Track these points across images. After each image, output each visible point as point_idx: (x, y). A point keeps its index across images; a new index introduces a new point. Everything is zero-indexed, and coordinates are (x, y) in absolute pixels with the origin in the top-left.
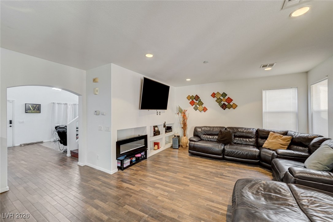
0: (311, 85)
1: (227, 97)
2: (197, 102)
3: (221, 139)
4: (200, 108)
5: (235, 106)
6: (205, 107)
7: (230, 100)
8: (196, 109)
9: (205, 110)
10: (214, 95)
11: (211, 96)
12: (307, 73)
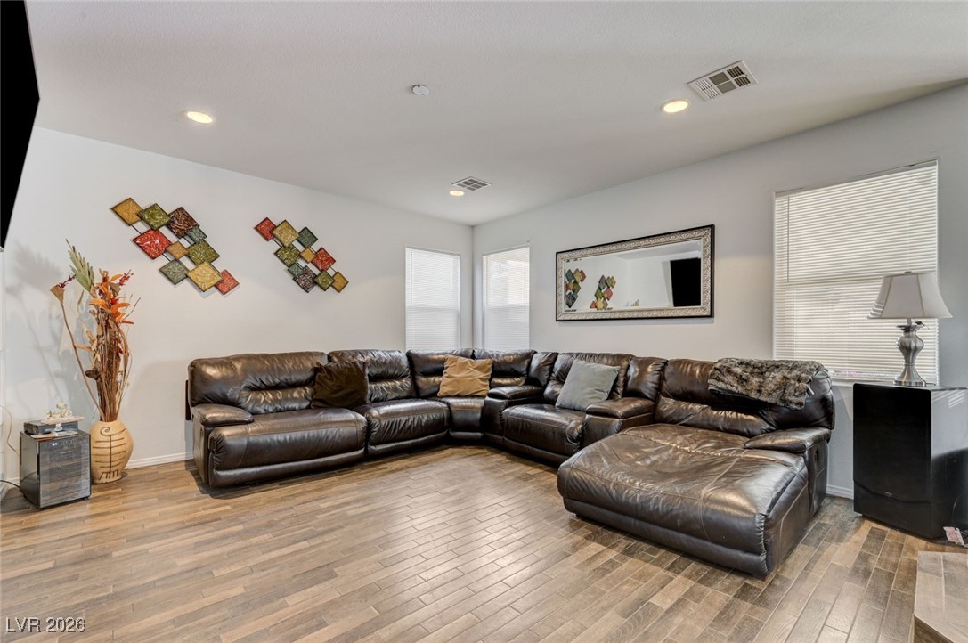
0: (484, 255)
1: (315, 247)
2: (185, 243)
3: (334, 396)
4: (204, 273)
5: (337, 284)
6: (226, 274)
7: (324, 259)
8: (172, 275)
9: (225, 284)
10: (266, 229)
11: (255, 232)
12: (473, 227)
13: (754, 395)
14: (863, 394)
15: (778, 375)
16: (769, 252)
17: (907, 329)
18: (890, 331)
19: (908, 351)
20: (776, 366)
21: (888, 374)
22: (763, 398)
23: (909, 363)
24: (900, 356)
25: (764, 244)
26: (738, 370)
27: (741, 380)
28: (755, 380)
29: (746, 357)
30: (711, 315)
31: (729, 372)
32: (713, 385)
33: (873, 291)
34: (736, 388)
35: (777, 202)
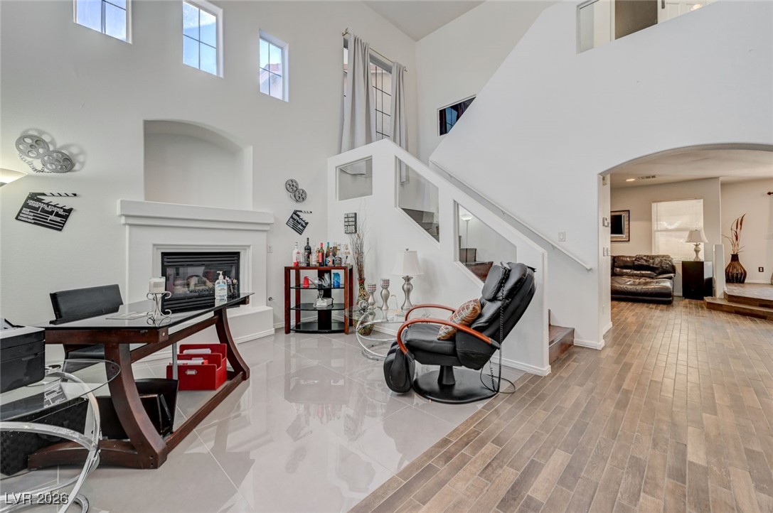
13: (651, 265)
14: (685, 265)
15: (659, 259)
16: (650, 219)
17: (697, 245)
18: (692, 245)
19: (697, 251)
20: (658, 256)
21: (691, 257)
22: (655, 266)
23: (697, 255)
24: (695, 253)
25: (648, 217)
26: (645, 258)
27: (646, 261)
28: (651, 261)
29: (646, 254)
30: (629, 240)
31: (642, 258)
32: (636, 263)
33: (686, 234)
34: (645, 263)
35: (653, 204)
